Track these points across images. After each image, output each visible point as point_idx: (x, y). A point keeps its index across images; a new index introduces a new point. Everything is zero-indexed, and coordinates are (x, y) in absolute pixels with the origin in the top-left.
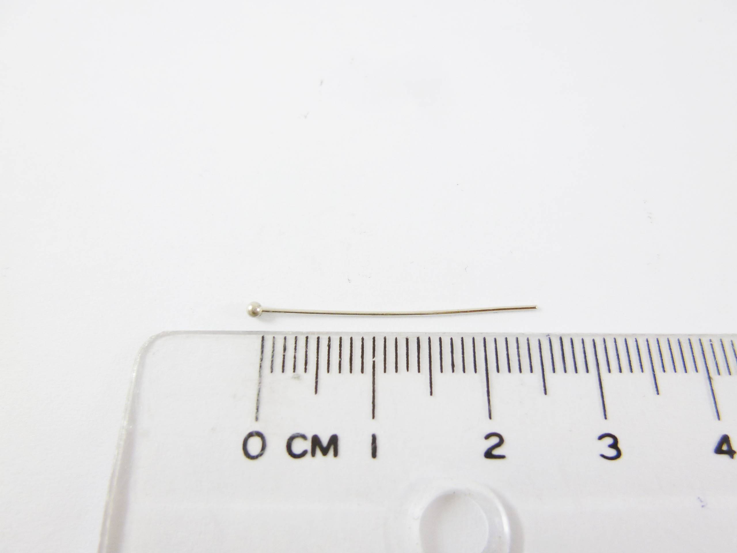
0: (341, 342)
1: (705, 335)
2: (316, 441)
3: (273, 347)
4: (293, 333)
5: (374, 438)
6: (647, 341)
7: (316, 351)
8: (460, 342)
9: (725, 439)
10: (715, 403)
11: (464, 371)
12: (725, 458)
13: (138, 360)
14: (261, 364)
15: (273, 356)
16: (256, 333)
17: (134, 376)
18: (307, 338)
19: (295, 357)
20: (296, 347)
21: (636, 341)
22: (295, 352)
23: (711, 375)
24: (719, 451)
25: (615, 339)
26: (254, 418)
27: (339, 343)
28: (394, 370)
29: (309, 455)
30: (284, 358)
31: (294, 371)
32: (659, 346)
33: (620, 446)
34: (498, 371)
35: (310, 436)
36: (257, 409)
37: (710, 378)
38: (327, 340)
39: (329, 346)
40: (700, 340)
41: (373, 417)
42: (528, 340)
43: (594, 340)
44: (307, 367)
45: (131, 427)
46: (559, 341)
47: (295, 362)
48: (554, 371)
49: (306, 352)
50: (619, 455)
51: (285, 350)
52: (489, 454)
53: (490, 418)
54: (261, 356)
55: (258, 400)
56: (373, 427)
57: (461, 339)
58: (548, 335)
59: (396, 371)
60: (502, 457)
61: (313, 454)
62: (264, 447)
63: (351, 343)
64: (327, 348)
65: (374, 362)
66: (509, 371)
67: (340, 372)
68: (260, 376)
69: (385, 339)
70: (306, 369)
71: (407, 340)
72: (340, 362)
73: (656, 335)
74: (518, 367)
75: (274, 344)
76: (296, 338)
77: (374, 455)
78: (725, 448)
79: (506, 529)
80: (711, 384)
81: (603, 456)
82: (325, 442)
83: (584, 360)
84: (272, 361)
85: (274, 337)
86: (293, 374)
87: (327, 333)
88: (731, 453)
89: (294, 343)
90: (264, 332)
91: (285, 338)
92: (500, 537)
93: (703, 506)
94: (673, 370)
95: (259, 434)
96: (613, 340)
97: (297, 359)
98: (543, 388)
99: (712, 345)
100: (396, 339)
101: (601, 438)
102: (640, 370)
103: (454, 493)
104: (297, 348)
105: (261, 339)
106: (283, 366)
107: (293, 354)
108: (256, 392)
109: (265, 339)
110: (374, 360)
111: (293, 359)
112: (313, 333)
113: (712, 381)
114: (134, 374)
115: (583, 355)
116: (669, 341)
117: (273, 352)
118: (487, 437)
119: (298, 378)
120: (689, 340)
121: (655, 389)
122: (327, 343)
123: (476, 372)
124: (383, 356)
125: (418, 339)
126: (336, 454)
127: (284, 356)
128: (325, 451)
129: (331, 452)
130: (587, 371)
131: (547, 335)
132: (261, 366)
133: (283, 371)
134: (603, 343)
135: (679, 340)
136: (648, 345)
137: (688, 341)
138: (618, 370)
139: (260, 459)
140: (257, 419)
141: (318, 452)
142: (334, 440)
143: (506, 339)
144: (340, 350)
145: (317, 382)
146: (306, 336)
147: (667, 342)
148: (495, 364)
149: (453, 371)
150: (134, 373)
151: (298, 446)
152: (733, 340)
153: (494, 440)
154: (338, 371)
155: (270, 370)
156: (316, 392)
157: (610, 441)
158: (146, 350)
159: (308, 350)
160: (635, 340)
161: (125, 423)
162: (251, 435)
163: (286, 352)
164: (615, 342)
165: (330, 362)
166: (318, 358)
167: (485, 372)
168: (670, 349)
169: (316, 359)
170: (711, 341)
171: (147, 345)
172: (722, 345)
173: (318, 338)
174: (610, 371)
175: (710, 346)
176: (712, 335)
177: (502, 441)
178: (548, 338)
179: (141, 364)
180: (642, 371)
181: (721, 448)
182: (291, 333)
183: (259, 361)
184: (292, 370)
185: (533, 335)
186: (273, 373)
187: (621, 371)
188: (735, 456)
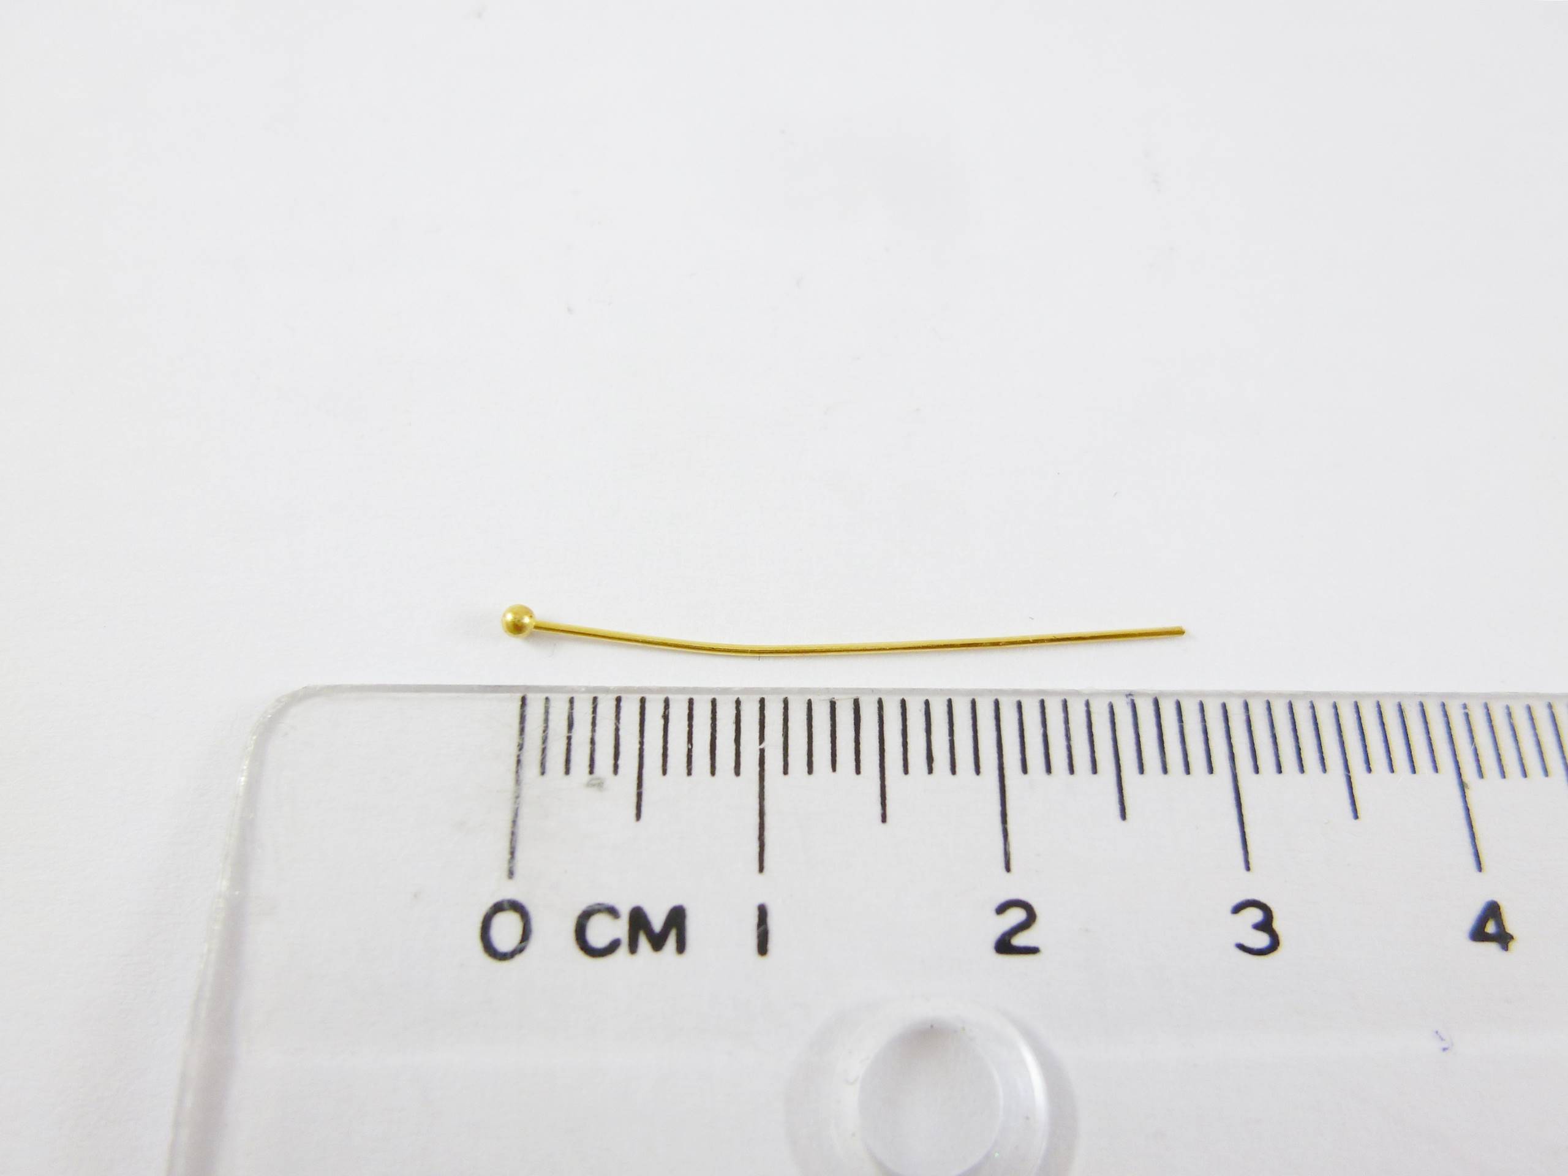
0: (691, 708)
1: (1454, 696)
2: (638, 920)
3: (546, 720)
4: (588, 690)
5: (763, 913)
6: (1335, 707)
7: (638, 728)
8: (945, 709)
9: (1492, 911)
10: (1473, 835)
11: (953, 772)
12: (1492, 948)
13: (250, 749)
14: (518, 756)
15: (545, 740)
16: (509, 689)
17: (243, 784)
19: (593, 742)
20: (594, 718)
21: (1313, 707)
22: (593, 730)
23: (1465, 778)
24: (1479, 934)
25: (1268, 703)
26: (505, 873)
27: (687, 711)
28: (806, 769)
29: (624, 949)
30: (569, 744)
31: (591, 772)
33: (1277, 925)
34: (1025, 770)
35: (625, 910)
36: (512, 853)
37: (1463, 786)
38: (662, 705)
39: (666, 717)
40: (1443, 705)
41: (761, 869)
42: (1087, 704)
43: (1224, 706)
44: (619, 762)
45: (237, 893)
46: (1152, 707)
47: (592, 751)
48: (1142, 770)
49: (617, 730)
50: (1274, 944)
51: (570, 725)
52: (1004, 946)
53: (1008, 869)
54: (520, 739)
55: (513, 834)
56: (762, 890)
57: (947, 703)
58: (1130, 694)
59: (810, 772)
60: (1032, 951)
61: (633, 948)
62: (526, 933)
63: (714, 712)
64: (662, 722)
65: (762, 751)
66: (1049, 770)
67: (689, 773)
68: (518, 781)
69: (786, 701)
70: (616, 768)
71: (833, 704)
72: (690, 751)
73: (1354, 694)
74: (1066, 761)
75: (546, 713)
76: (595, 699)
77: (763, 948)
78: (1491, 928)
79: (1040, 1098)
80: (1464, 796)
81: (1242, 947)
82: (657, 922)
83: (1203, 746)
84: (544, 750)
85: (547, 699)
86: (588, 777)
87: (662, 690)
88: (1503, 939)
89: (591, 710)
90: (527, 687)
91: (572, 701)
92: (1027, 1118)
93: (1445, 1049)
94: (1388, 768)
95: (517, 907)
96: (1265, 706)
97: (596, 746)
98: (1118, 807)
99: (1467, 715)
100: (810, 703)
101: (1237, 909)
102: (1320, 767)
103: (932, 1026)
104: (598, 722)
105: (519, 703)
106: (568, 761)
107: (589, 735)
108: (508, 817)
109: (528, 701)
110: (762, 747)
111: (589, 746)
112: (631, 690)
113: (1466, 790)
114: (243, 779)
115: (1202, 739)
116: (1379, 706)
117: (544, 731)
118: (1002, 909)
119: (599, 785)
120: (1422, 705)
121: (1351, 807)
122: (661, 710)
123: (978, 772)
124: (782, 740)
125: (857, 702)
126: (681, 947)
127: (569, 738)
128: (657, 942)
129: (671, 942)
130: (1211, 771)
131: (1128, 693)
132: (519, 762)
133: (567, 772)
134: (1243, 710)
135: (1400, 705)
136: (1337, 715)
137: (1419, 708)
138: (1275, 768)
139: (519, 959)
140: (511, 874)
141: (644, 943)
142: (677, 918)
143: (1042, 702)
144: (691, 726)
145: (639, 795)
146: (617, 695)
147: (1376, 709)
148: (1019, 757)
149: (930, 771)
150: (242, 776)
151: (600, 932)
152: (1510, 706)
153: (1016, 916)
154: (685, 771)
155: (538, 770)
156: (638, 816)
157: (1256, 915)
158: (268, 727)
159: (621, 726)
160: (1309, 705)
161: (223, 885)
162: (498, 908)
163: (573, 730)
164: (1269, 709)
165: (669, 752)
166: (642, 743)
167: (996, 773)
168: (1383, 724)
169: (638, 746)
170: (1465, 707)
171: (269, 716)
172: (1489, 715)
173: (643, 700)
174: (1257, 770)
175: (1464, 718)
176: (1468, 696)
177: (1031, 917)
178: (1129, 700)
179: (258, 757)
180: (1325, 770)
181: (1484, 930)
182: (583, 689)
183: (513, 750)
184: (587, 770)
185: (1098, 694)
186: (545, 775)
187: (1279, 770)
188: (1512, 945)
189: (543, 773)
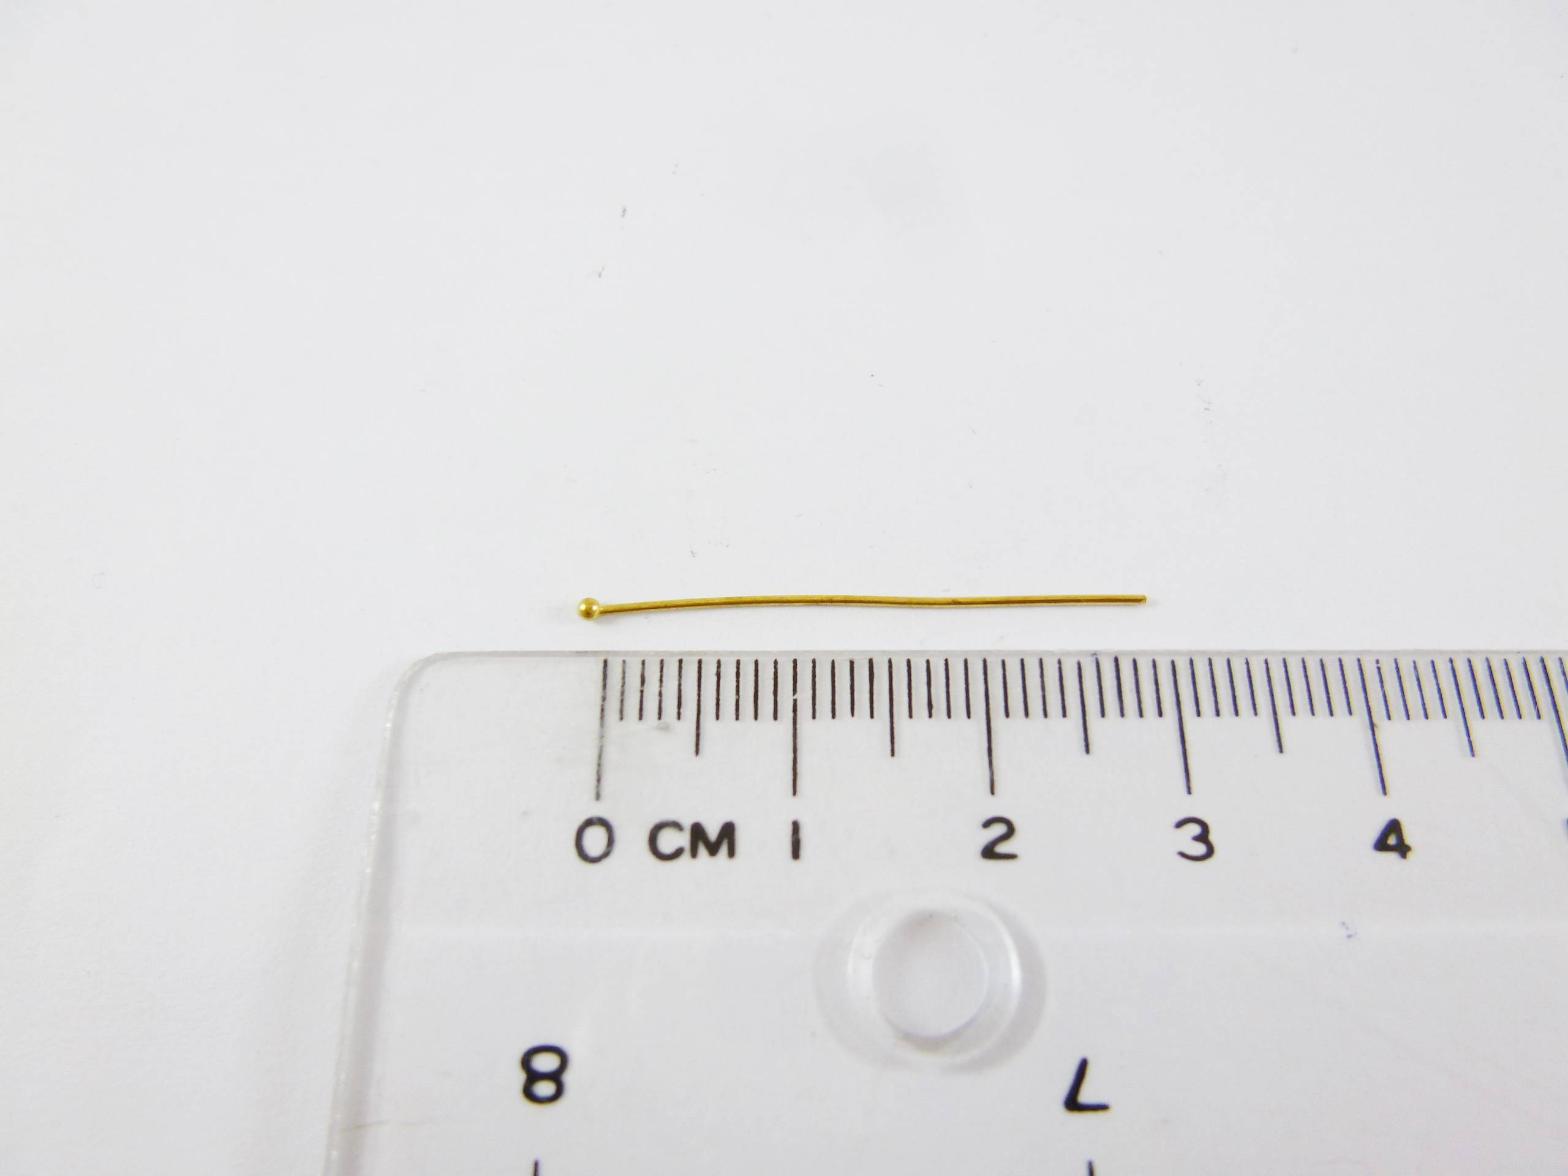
0: (738, 668)
1: (1368, 653)
2: (698, 833)
3: (624, 678)
4: (656, 653)
5: (796, 827)
6: (1266, 662)
7: (696, 683)
8: (943, 667)
9: (1394, 827)
10: (1380, 766)
11: (949, 716)
12: (1392, 857)
13: (395, 702)
14: (602, 706)
15: (623, 693)
16: (595, 653)
18: (681, 661)
19: (660, 694)
20: (661, 676)
21: (1247, 663)
22: (661, 686)
23: (1375, 720)
24: (1381, 845)
25: (1210, 660)
26: (593, 795)
27: (735, 670)
28: (830, 715)
29: (686, 856)
30: (642, 696)
31: (660, 718)
32: (1287, 672)
33: (1213, 837)
34: (1007, 715)
35: (687, 824)
36: (599, 780)
37: (1372, 726)
38: (716, 665)
39: (718, 675)
40: (1359, 660)
41: (795, 793)
42: (1059, 662)
43: (1173, 663)
44: (682, 710)
45: (388, 811)
46: (1113, 664)
47: (660, 702)
48: (1103, 714)
49: (680, 685)
50: (1210, 852)
51: (643, 682)
52: (989, 852)
53: (992, 792)
54: (603, 692)
55: (599, 765)
56: (795, 809)
57: (944, 662)
58: (1095, 654)
59: (834, 716)
60: (1011, 857)
61: (694, 854)
62: (611, 842)
63: (756, 670)
64: (715, 679)
65: (795, 701)
66: (1027, 714)
67: (737, 719)
68: (602, 726)
69: (814, 662)
70: (679, 714)
71: (852, 663)
72: (737, 701)
73: (1283, 652)
74: (1041, 707)
75: (624, 672)
76: (662, 662)
77: (796, 854)
78: (1392, 840)
79: (1016, 974)
80: (1374, 734)
81: (1182, 855)
82: (713, 833)
83: (1155, 696)
84: (622, 701)
85: (624, 661)
86: (657, 722)
87: (716, 653)
88: (1402, 849)
89: (659, 670)
90: (608, 652)
91: (643, 663)
92: (1005, 986)
93: (1349, 936)
94: (1309, 712)
95: (603, 823)
96: (1207, 662)
97: (664, 698)
98: (1083, 743)
99: (1379, 669)
100: (833, 662)
101: (1180, 824)
102: (1252, 711)
103: (931, 916)
104: (664, 679)
105: (602, 665)
106: (641, 709)
107: (658, 689)
108: (594, 752)
109: (609, 664)
110: (795, 697)
111: (657, 698)
112: (690, 654)
113: (1375, 729)
114: (389, 725)
115: (1154, 687)
116: (1304, 662)
117: (622, 687)
118: (987, 824)
119: (666, 728)
120: (1340, 660)
121: (1277, 744)
122: (715, 670)
123: (969, 716)
124: (811, 692)
125: (871, 662)
126: (731, 853)
127: (642, 692)
128: (713, 849)
129: (724, 849)
130: (1160, 714)
131: (1093, 653)
132: (602, 710)
133: (641, 718)
134: (1188, 666)
135: (1321, 661)
136: (1268, 669)
137: (1338, 663)
138: (1214, 712)
139: (605, 862)
140: (598, 796)
141: (702, 851)
142: (728, 831)
143: (1022, 661)
144: (738, 682)
145: (698, 735)
146: (679, 658)
147: (1301, 665)
148: (1002, 704)
149: (930, 716)
150: (388, 723)
151: (669, 841)
152: (1416, 661)
153: (999, 830)
154: (734, 716)
155: (618, 716)
156: (697, 752)
157: (1195, 829)
158: (409, 684)
159: (683, 682)
160: (1245, 661)
161: (377, 806)
162: (589, 823)
163: (645, 685)
164: (1210, 664)
165: (721, 702)
166: (699, 695)
167: (984, 716)
168: (1306, 676)
169: (696, 697)
170: (1378, 662)
171: (408, 677)
172: (1397, 668)
173: (700, 662)
174: (1199, 714)
175: (1376, 671)
176: (1379, 652)
177: (1011, 831)
178: (1094, 659)
179: (402, 708)
180: (1256, 714)
181: (1386, 842)
182: (652, 653)
183: (599, 701)
184: (657, 716)
185: (1068, 654)
186: (623, 720)
187: (1218, 713)
188: (1409, 854)
189: (622, 719)
